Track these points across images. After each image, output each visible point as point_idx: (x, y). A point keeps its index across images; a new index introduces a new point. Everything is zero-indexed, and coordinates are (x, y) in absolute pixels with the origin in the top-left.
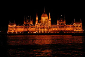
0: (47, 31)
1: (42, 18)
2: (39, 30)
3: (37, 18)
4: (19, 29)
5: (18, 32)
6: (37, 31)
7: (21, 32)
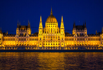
0: (58, 46)
1: (48, 24)
2: (44, 44)
3: (41, 24)
4: (9, 42)
5: (8, 48)
6: (41, 46)
7: (13, 47)
